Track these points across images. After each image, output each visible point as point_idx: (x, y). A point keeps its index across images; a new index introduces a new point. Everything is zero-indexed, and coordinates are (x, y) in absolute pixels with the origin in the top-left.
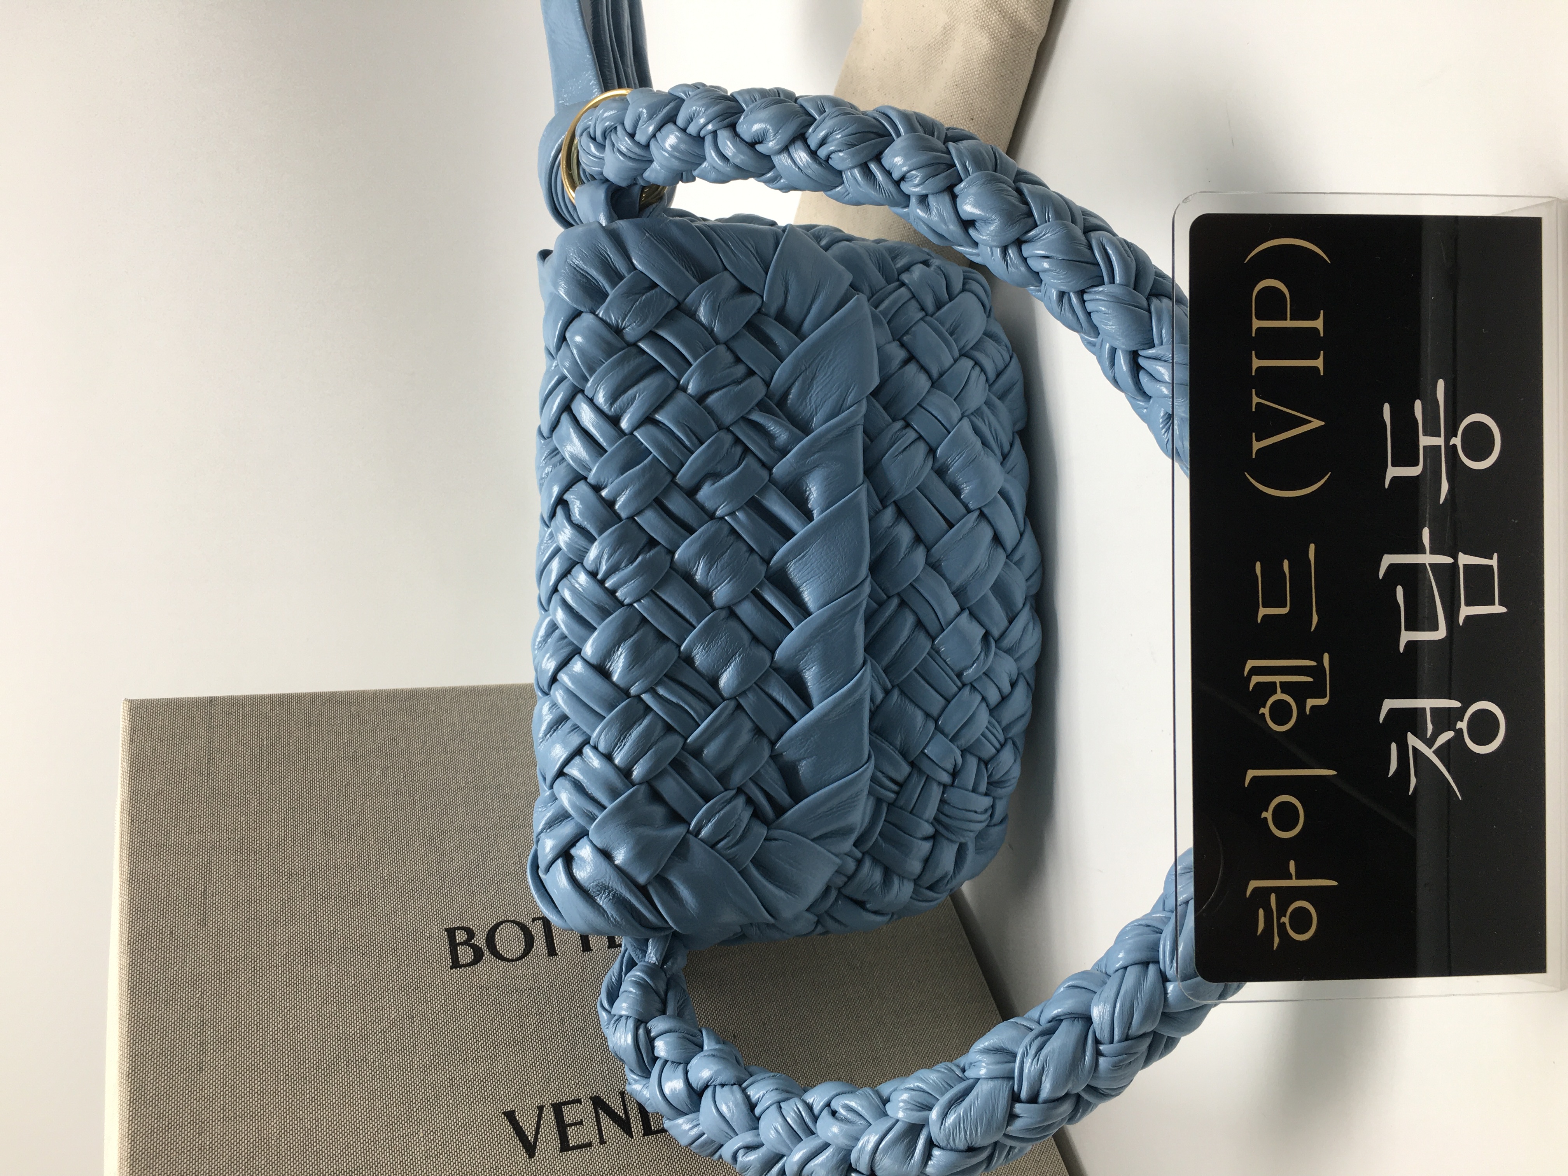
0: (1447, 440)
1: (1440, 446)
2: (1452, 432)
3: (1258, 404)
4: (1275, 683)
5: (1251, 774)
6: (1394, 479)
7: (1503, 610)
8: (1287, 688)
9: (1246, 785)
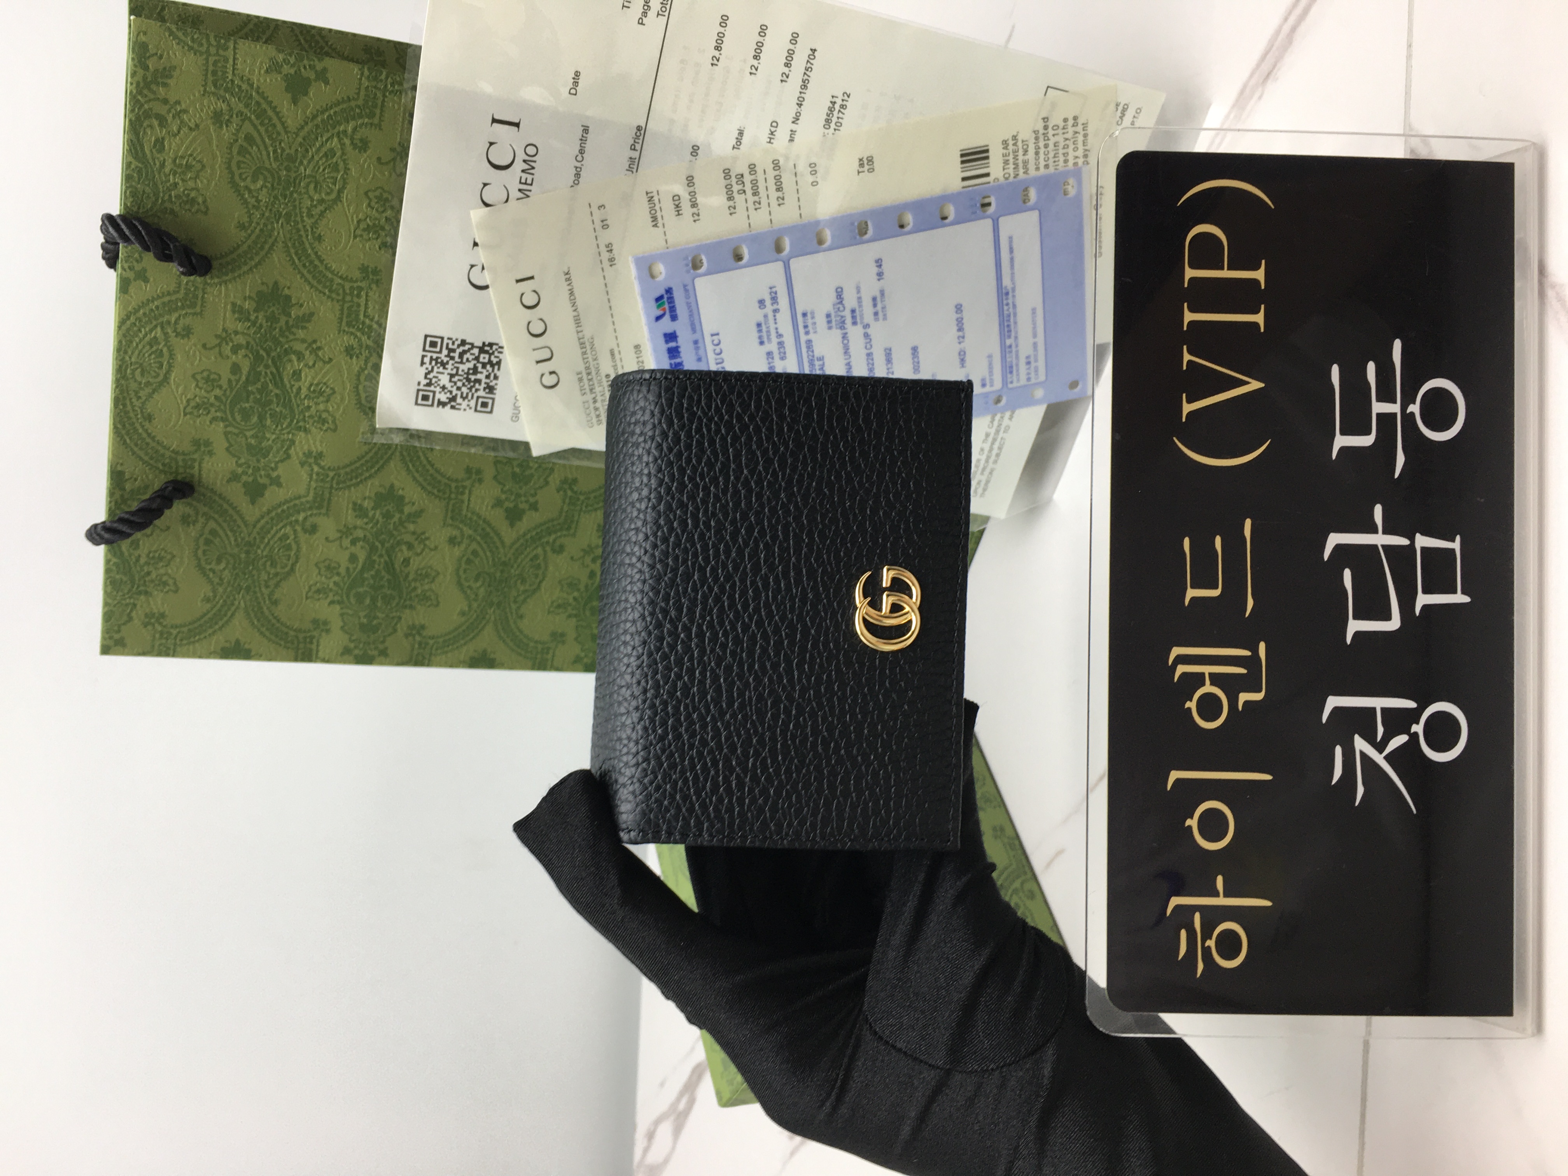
0: (1404, 408)
1: (1395, 414)
2: (1407, 399)
3: (1190, 362)
4: (1203, 674)
5: (1175, 775)
6: (1343, 450)
7: (1466, 599)
8: (1216, 679)
9: (1169, 788)
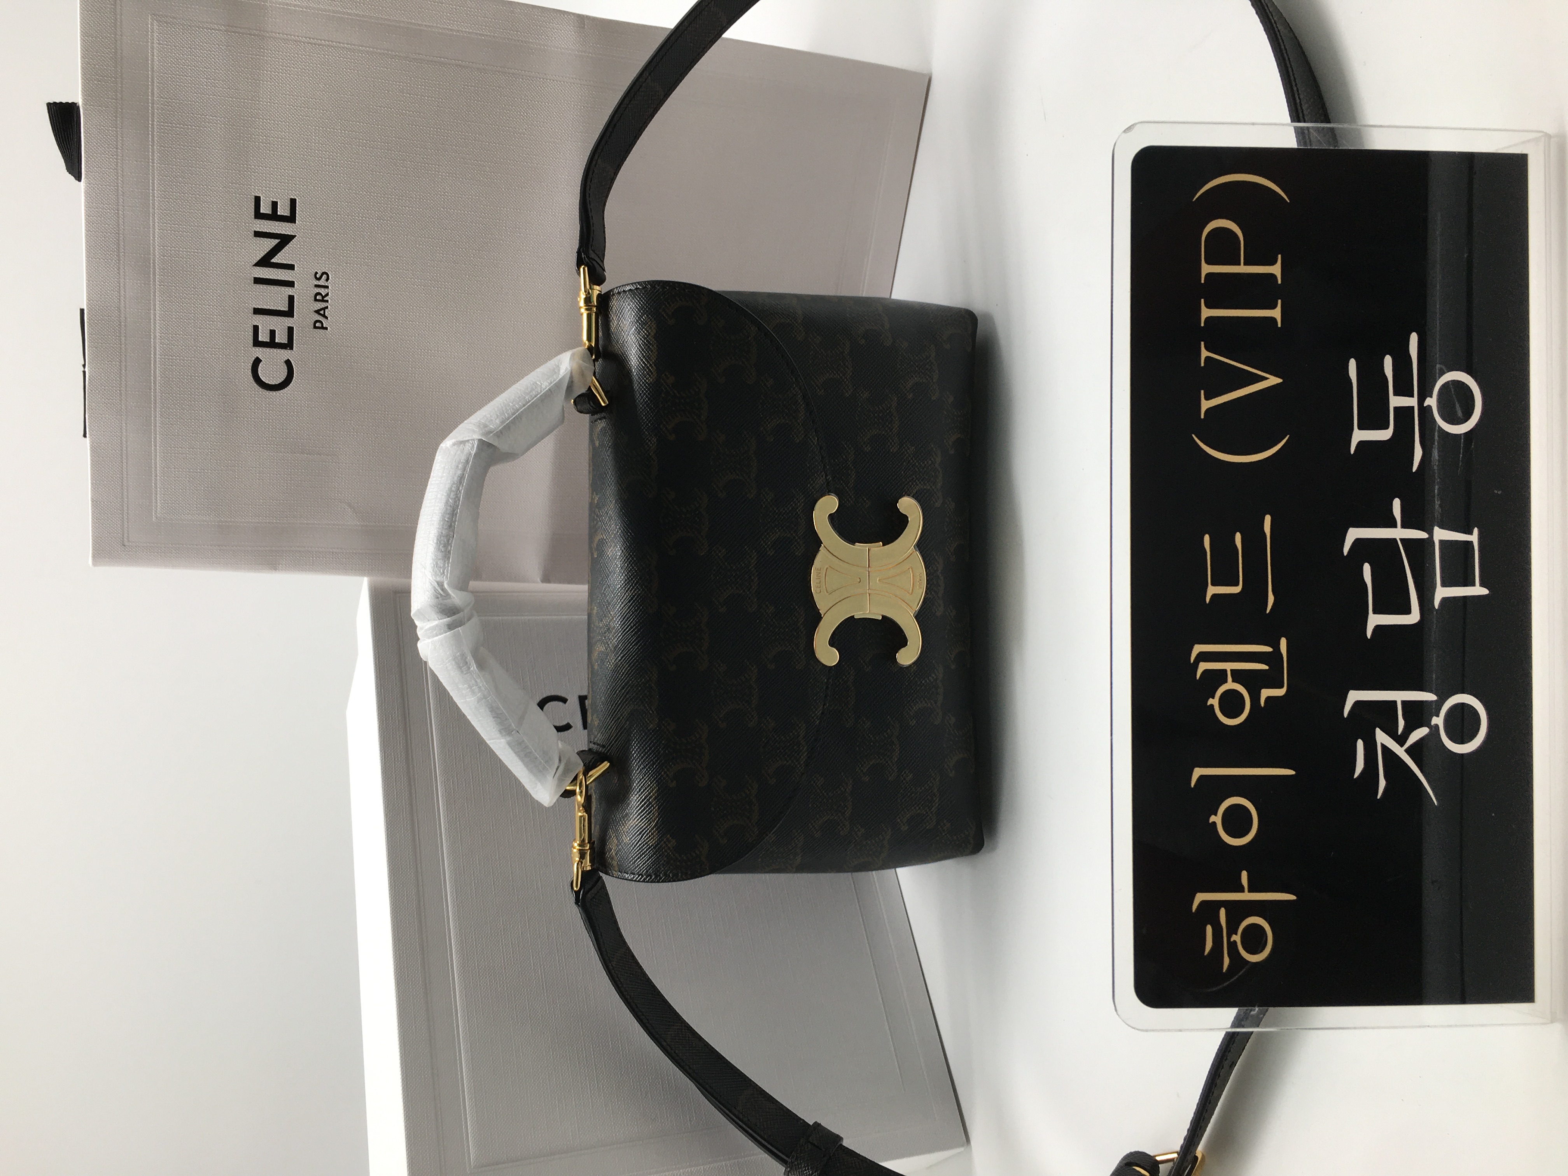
0: (1421, 401)
1: (1413, 407)
2: (1424, 392)
3: (1207, 358)
4: (1225, 671)
6: (1361, 444)
7: (1485, 591)
8: (1238, 676)
